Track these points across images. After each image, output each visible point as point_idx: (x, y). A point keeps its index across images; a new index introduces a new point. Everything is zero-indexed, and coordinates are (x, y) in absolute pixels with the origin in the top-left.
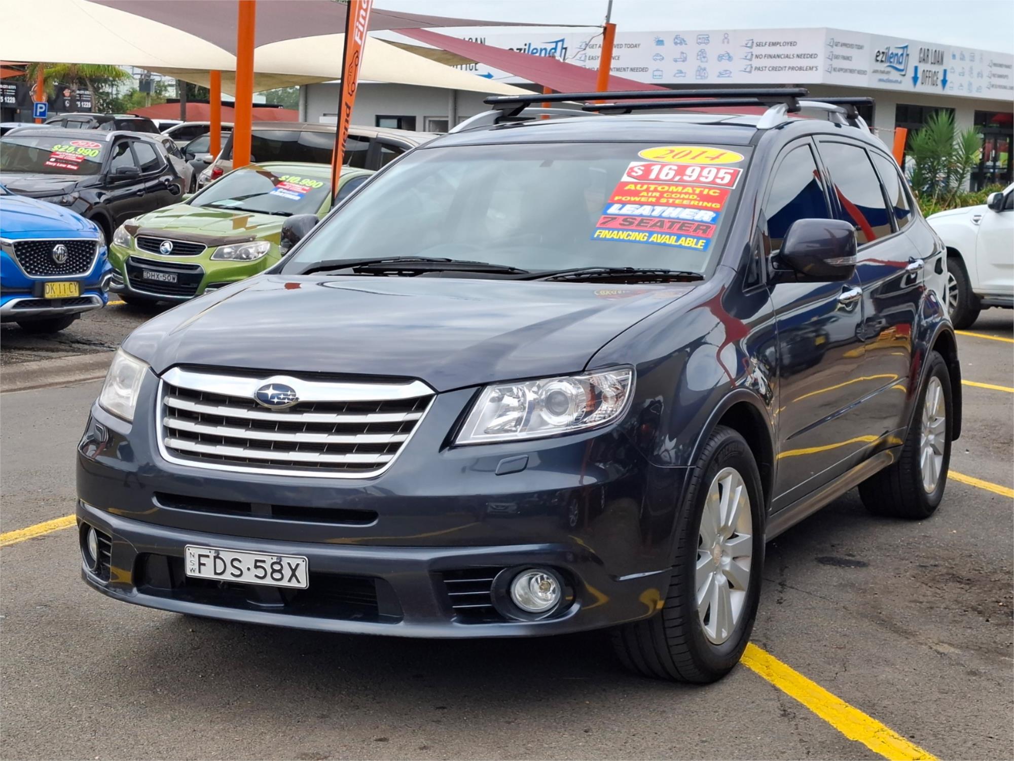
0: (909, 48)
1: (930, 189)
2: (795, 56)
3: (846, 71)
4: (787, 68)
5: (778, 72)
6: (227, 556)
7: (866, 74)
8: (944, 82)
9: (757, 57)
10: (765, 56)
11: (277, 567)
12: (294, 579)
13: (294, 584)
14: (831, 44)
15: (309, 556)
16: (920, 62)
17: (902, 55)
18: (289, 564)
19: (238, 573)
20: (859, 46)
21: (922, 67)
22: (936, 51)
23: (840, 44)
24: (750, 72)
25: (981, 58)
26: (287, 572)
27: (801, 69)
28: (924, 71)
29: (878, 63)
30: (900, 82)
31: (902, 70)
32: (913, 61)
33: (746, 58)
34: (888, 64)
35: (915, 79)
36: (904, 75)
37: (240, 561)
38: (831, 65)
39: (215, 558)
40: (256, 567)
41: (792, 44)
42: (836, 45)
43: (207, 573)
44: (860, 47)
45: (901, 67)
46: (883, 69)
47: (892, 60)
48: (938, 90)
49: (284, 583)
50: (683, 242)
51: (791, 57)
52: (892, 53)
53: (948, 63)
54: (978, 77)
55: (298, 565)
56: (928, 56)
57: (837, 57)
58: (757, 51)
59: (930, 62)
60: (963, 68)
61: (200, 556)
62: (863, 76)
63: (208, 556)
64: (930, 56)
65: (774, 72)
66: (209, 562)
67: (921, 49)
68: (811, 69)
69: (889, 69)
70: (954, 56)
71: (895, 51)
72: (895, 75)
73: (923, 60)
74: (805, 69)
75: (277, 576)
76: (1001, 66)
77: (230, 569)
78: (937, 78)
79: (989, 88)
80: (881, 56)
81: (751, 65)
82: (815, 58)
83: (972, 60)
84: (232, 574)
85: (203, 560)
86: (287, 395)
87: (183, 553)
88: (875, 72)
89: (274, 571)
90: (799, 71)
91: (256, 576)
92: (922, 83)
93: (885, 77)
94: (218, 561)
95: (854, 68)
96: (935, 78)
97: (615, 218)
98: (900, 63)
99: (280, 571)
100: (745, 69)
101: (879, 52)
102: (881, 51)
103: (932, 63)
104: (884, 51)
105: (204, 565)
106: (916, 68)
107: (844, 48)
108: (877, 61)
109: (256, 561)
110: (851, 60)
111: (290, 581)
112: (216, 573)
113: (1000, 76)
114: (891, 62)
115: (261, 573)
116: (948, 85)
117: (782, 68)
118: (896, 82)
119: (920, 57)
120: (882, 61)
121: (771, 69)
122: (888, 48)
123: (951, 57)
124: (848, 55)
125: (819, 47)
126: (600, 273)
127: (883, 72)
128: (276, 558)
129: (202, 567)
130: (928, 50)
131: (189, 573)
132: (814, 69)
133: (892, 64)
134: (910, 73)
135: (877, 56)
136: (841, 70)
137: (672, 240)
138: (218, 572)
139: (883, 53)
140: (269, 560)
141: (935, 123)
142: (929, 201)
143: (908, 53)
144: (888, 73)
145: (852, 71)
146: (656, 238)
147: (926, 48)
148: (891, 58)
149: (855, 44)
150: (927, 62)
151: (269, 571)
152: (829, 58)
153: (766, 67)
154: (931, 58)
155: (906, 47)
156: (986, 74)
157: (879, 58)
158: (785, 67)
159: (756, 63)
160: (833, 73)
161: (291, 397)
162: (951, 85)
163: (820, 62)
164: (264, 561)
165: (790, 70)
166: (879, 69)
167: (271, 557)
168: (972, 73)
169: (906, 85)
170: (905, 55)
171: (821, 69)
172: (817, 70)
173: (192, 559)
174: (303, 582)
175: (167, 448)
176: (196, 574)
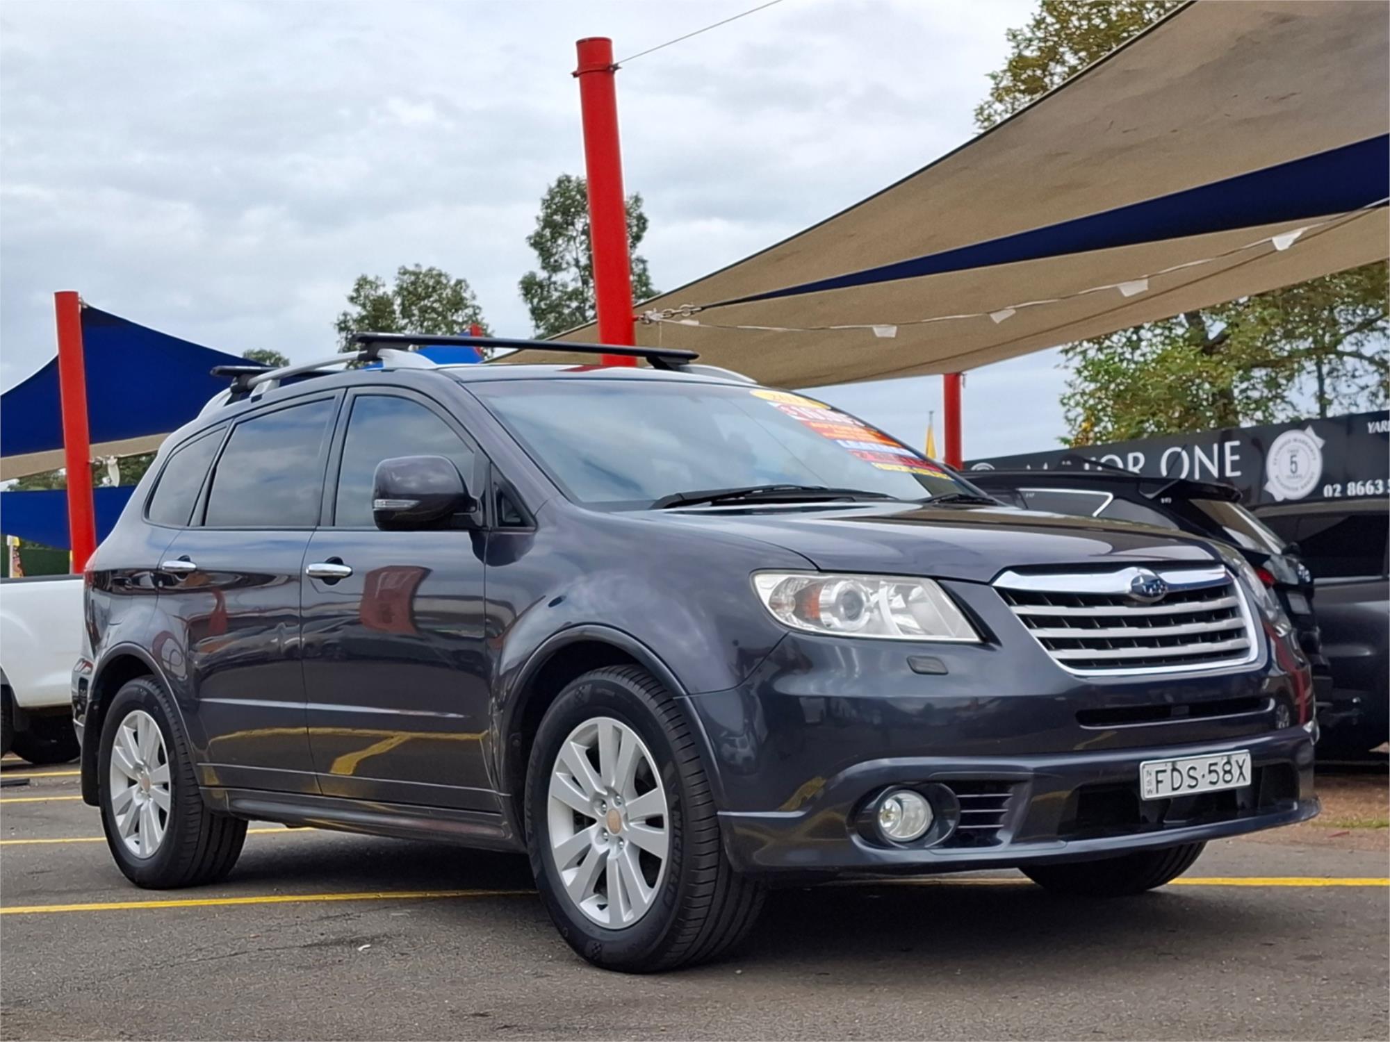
6: (1183, 765)
11: (1227, 768)
12: (1240, 778)
13: (1240, 783)
15: (1253, 748)
18: (1238, 761)
19: (1194, 783)
26: (1236, 772)
37: (1195, 769)
39: (1172, 771)
40: (1210, 772)
43: (1165, 791)
49: (1233, 784)
55: (1245, 761)
61: (1158, 772)
63: (1164, 771)
66: (1166, 777)
75: (1228, 777)
77: (1186, 780)
84: (1189, 786)
85: (1161, 777)
86: (1158, 585)
87: (1137, 771)
89: (1225, 773)
91: (1210, 783)
94: (1176, 774)
99: (1230, 772)
105: (1161, 782)
109: (1210, 765)
111: (1237, 781)
112: (1174, 789)
115: (1214, 777)
128: (1228, 757)
129: (1160, 785)
131: (1145, 795)
138: (1175, 786)
140: (1222, 761)
151: (1221, 774)
161: (1162, 587)
164: (1217, 764)
167: (1222, 758)
173: (1149, 777)
174: (1247, 780)
175: (1062, 661)
176: (1154, 796)
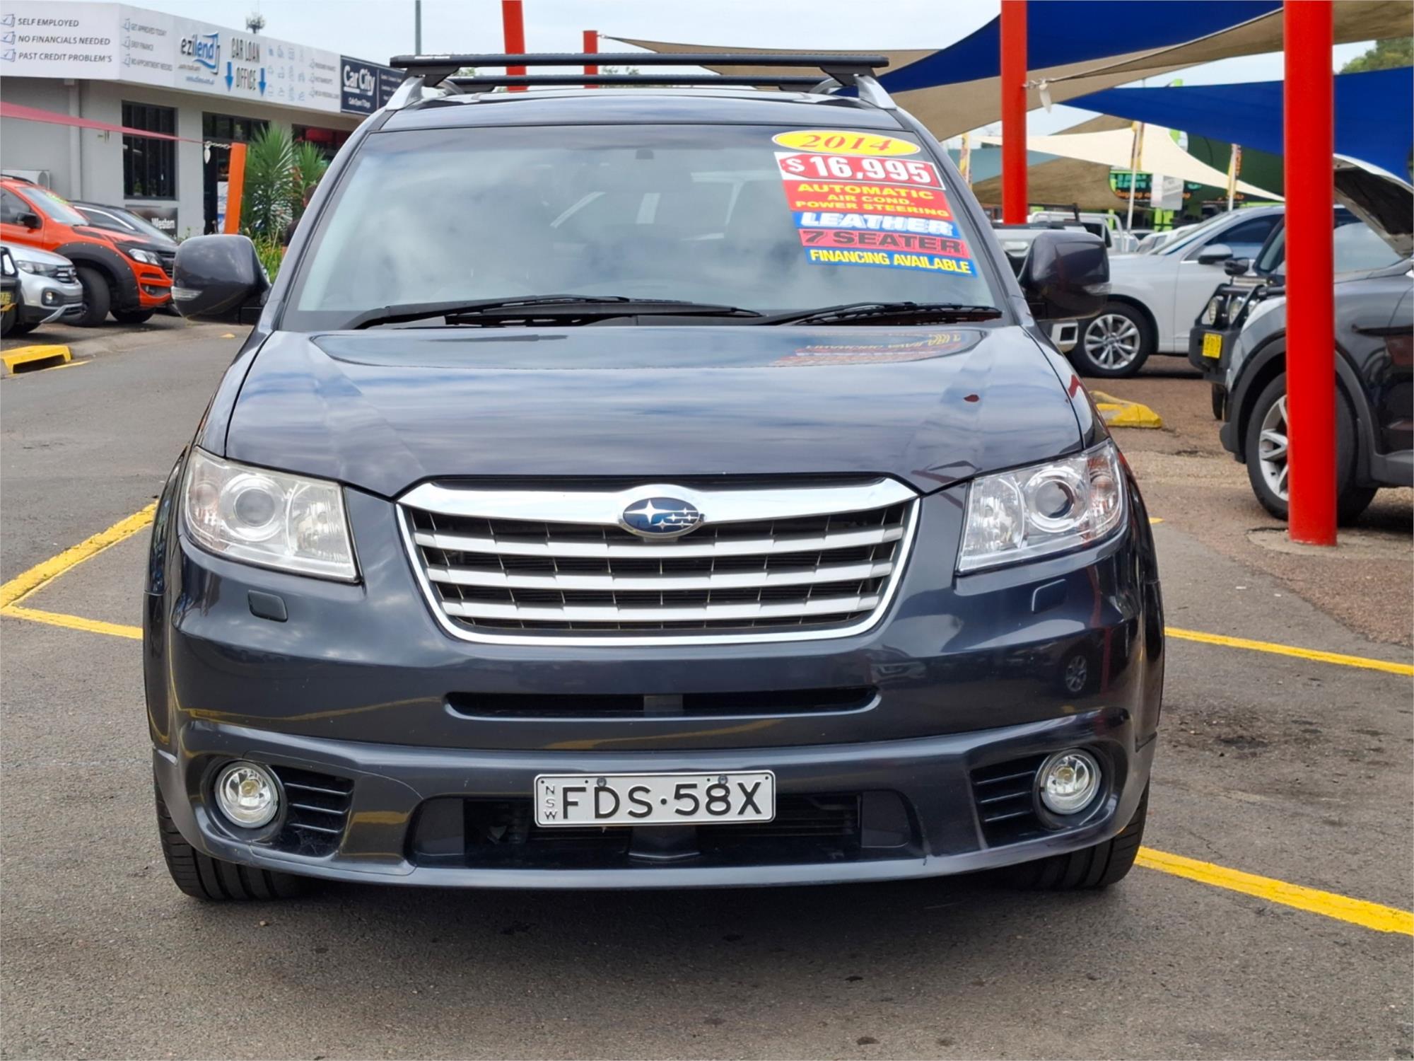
0: (219, 36)
1: (263, 226)
2: (78, 40)
3: (147, 64)
4: (67, 57)
5: (53, 62)
6: (622, 786)
7: (171, 70)
8: (262, 85)
9: (22, 39)
10: (33, 39)
11: (718, 793)
12: (750, 808)
13: (750, 816)
14: (127, 26)
15: (776, 769)
16: (233, 57)
17: (212, 46)
18: (741, 786)
19: (644, 809)
20: (160, 31)
21: (236, 64)
22: (250, 43)
23: (137, 28)
24: (13, 60)
25: (302, 56)
26: (737, 799)
27: (87, 58)
28: (238, 69)
29: (185, 56)
30: (212, 83)
31: (213, 67)
32: (225, 56)
33: (4, 40)
34: (196, 58)
35: (229, 79)
36: (216, 74)
37: (647, 791)
38: (129, 55)
39: (597, 790)
40: (678, 796)
41: (73, 23)
42: (133, 29)
43: (582, 816)
44: (162, 33)
45: (212, 63)
46: (191, 64)
47: (201, 52)
48: (254, 95)
49: (732, 817)
50: (938, 264)
51: (72, 41)
52: (200, 44)
53: (266, 61)
54: (300, 80)
55: (757, 785)
56: (241, 49)
57: (135, 44)
58: (21, 30)
59: (244, 58)
60: (282, 68)
61: (566, 790)
62: (168, 72)
63: (581, 790)
64: (244, 50)
65: (47, 62)
66: (586, 800)
67: (233, 40)
68: (102, 58)
69: (198, 65)
70: (271, 52)
71: (204, 41)
72: (205, 73)
73: (237, 55)
74: (93, 59)
75: (718, 806)
76: (323, 67)
77: (626, 805)
78: (254, 80)
79: (313, 96)
80: (188, 46)
81: (14, 50)
82: (106, 44)
83: (292, 58)
84: (631, 813)
85: (572, 797)
86: (682, 515)
87: (530, 786)
88: (182, 67)
89: (712, 799)
90: (84, 61)
91: (678, 812)
92: (238, 86)
93: (194, 75)
94: (603, 794)
95: (157, 61)
96: (252, 80)
97: (822, 233)
98: (211, 57)
99: (724, 799)
100: (5, 56)
101: (184, 40)
102: (187, 40)
103: (247, 60)
104: (190, 39)
105: (575, 804)
106: (229, 64)
107: (142, 33)
108: (184, 52)
109: (679, 787)
110: (152, 50)
111: (741, 812)
112: (598, 815)
113: (324, 81)
114: (199, 55)
115: (687, 805)
116: (267, 88)
117: (59, 57)
118: (207, 82)
119: (233, 51)
120: (189, 54)
121: (43, 56)
122: (195, 37)
123: (268, 52)
124: (149, 43)
125: (110, 29)
126: (869, 312)
127: (191, 68)
128: (717, 778)
129: (570, 808)
130: (241, 41)
131: (542, 820)
132: (107, 59)
133: (201, 58)
134: (223, 72)
135: (183, 46)
136: (141, 62)
137: (924, 262)
138: (602, 812)
139: (190, 42)
140: (703, 783)
141: (263, 138)
142: (264, 241)
143: (219, 44)
144: (197, 69)
145: (154, 65)
146: (898, 260)
147: (240, 39)
148: (200, 49)
149: (156, 28)
150: (241, 58)
151: (704, 800)
152: (125, 46)
153: (35, 54)
154: (245, 54)
155: (216, 36)
156: (307, 77)
157: (186, 49)
158: (65, 55)
159: (21, 47)
160: (132, 66)
161: (689, 518)
162: (270, 89)
163: (114, 49)
164: (694, 786)
165: (72, 59)
166: (186, 64)
167: (706, 778)
168: (292, 75)
169: (218, 88)
170: (215, 47)
171: (116, 60)
172: (110, 60)
173: (550, 797)
174: (767, 812)
175: (453, 618)
176: (559, 821)
